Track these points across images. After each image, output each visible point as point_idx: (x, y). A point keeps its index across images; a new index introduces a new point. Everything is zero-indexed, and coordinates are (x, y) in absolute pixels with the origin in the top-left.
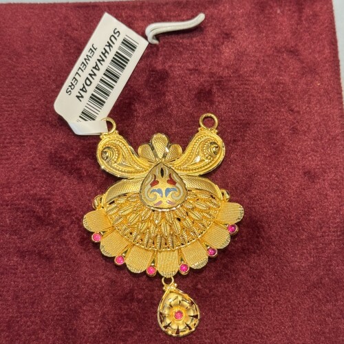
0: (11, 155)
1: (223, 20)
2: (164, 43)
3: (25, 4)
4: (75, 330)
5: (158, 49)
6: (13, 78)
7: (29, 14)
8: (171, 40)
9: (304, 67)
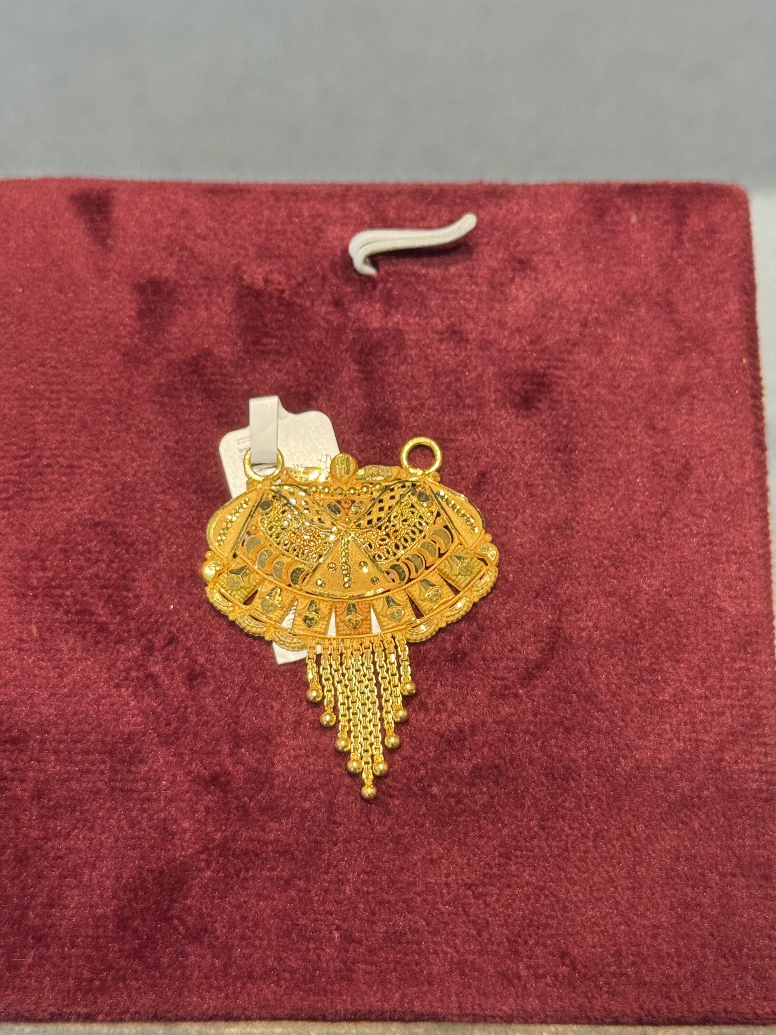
0: (51, 491)
2: (388, 273)
5: (374, 286)
8: (402, 268)
9: (681, 338)
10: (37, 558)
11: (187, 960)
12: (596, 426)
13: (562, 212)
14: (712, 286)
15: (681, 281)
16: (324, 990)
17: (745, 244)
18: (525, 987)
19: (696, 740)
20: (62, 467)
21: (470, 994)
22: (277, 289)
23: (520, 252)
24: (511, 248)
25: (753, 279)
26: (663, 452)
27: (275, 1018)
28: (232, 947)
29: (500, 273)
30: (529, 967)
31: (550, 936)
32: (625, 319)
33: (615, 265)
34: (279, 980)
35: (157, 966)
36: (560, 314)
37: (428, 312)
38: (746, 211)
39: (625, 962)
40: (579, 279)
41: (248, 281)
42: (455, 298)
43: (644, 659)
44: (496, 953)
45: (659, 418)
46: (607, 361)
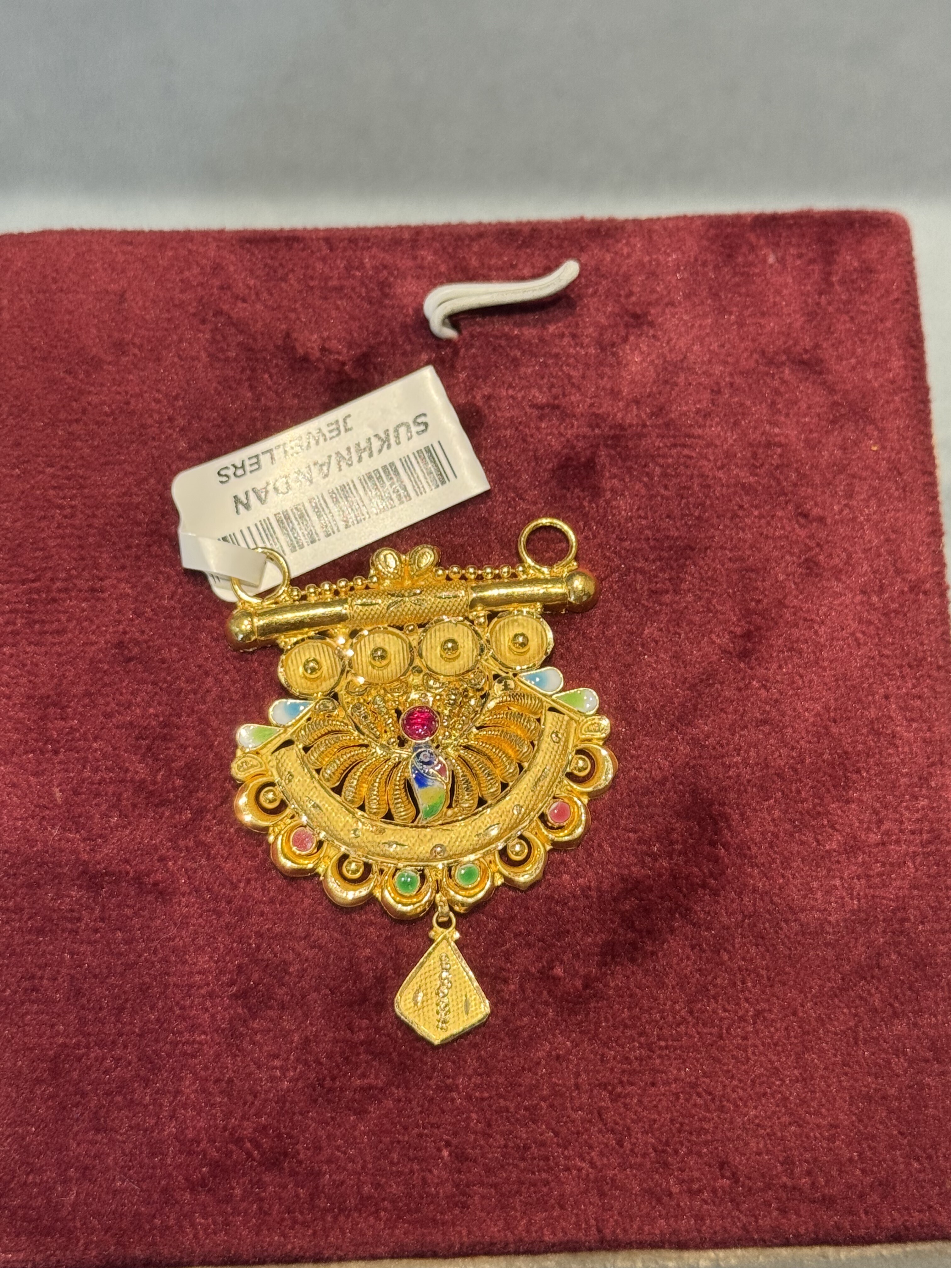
0: (68, 621)
1: (627, 278)
2: (472, 336)
3: (110, 232)
4: (230, 1081)
5: (456, 352)
6: (77, 421)
7: (121, 258)
8: (489, 328)
9: (835, 404)
10: (55, 705)
11: (264, 1191)
12: (734, 516)
13: (684, 253)
14: (869, 338)
15: (833, 333)
16: (434, 1220)
17: (908, 284)
18: (678, 1205)
19: (873, 896)
20: (80, 591)
21: (612, 1217)
22: (336, 360)
23: (634, 304)
24: (622, 299)
25: (920, 327)
26: (818, 545)
27: (374, 1257)
28: (319, 1174)
29: (610, 330)
30: (681, 1182)
31: (706, 1143)
32: (765, 382)
33: (750, 316)
34: (377, 1211)
35: (229, 1199)
36: (686, 379)
37: (524, 382)
38: (908, 243)
39: (797, 1171)
40: (708, 335)
41: (301, 351)
42: (557, 364)
43: (806, 800)
44: (640, 1166)
45: (812, 503)
46: (745, 435)
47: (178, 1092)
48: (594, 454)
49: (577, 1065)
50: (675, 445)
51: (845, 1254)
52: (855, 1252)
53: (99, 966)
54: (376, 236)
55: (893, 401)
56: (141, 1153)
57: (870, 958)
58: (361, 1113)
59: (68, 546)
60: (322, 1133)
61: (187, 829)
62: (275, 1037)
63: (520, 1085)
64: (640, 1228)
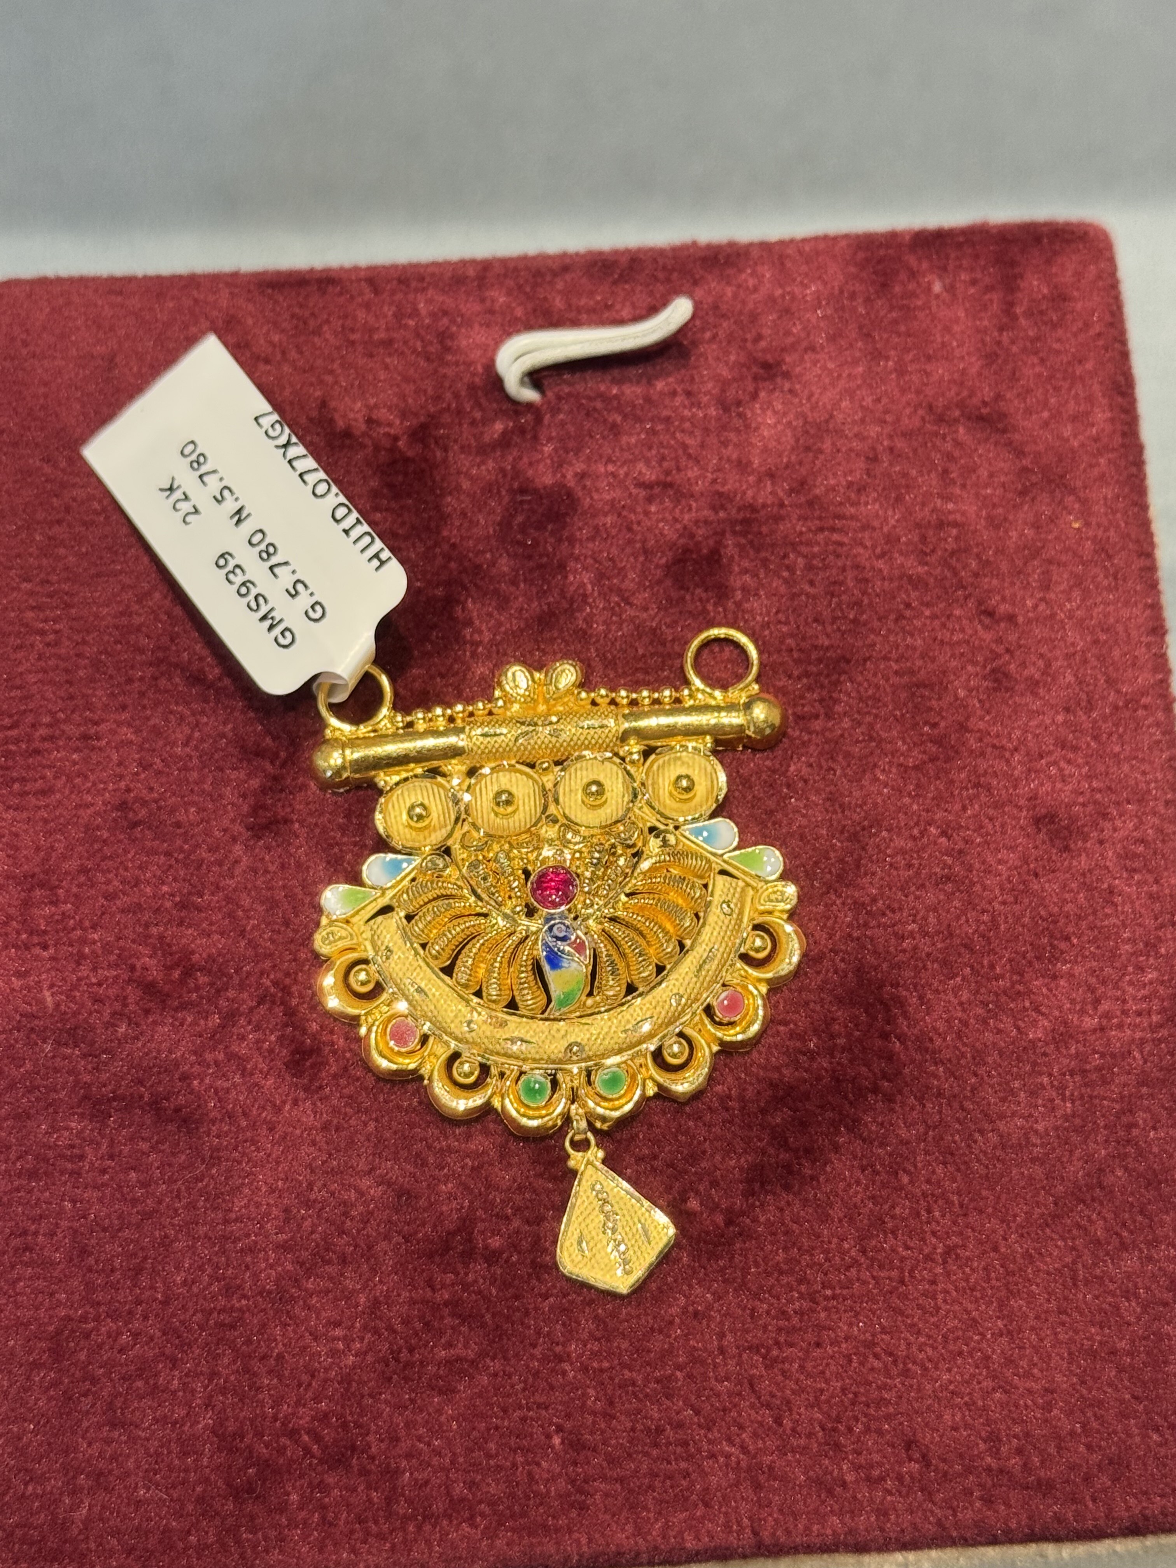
10: (42, 885)
11: (328, 1496)
12: (900, 617)
13: (825, 283)
14: (1066, 385)
15: (1018, 380)
16: (545, 1526)
17: (1113, 314)
18: (855, 1498)
19: (1091, 1097)
20: (70, 739)
21: (770, 1515)
22: (387, 435)
23: (764, 351)
24: (749, 345)
25: (1130, 368)
26: (1008, 650)
28: (397, 1472)
29: (735, 385)
30: (857, 1468)
31: (888, 1417)
32: (934, 446)
33: (912, 361)
34: (472, 1517)
35: (282, 1508)
36: (833, 444)
37: (627, 455)
38: (1111, 261)
39: (1004, 1449)
40: (859, 387)
41: (341, 424)
42: (668, 430)
43: (1002, 977)
44: (804, 1450)
45: (998, 598)
46: (911, 514)
47: (214, 1374)
48: (719, 543)
49: (721, 1323)
50: (821, 529)
51: (1067, 1551)
52: (1081, 1549)
53: (108, 1216)
54: (433, 275)
55: (1098, 464)
56: (169, 1453)
57: (1088, 1175)
58: (448, 1391)
59: (52, 682)
60: (399, 1421)
61: (216, 1037)
62: (336, 1299)
63: (649, 1351)
64: (807, 1528)
